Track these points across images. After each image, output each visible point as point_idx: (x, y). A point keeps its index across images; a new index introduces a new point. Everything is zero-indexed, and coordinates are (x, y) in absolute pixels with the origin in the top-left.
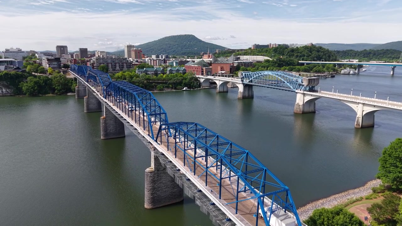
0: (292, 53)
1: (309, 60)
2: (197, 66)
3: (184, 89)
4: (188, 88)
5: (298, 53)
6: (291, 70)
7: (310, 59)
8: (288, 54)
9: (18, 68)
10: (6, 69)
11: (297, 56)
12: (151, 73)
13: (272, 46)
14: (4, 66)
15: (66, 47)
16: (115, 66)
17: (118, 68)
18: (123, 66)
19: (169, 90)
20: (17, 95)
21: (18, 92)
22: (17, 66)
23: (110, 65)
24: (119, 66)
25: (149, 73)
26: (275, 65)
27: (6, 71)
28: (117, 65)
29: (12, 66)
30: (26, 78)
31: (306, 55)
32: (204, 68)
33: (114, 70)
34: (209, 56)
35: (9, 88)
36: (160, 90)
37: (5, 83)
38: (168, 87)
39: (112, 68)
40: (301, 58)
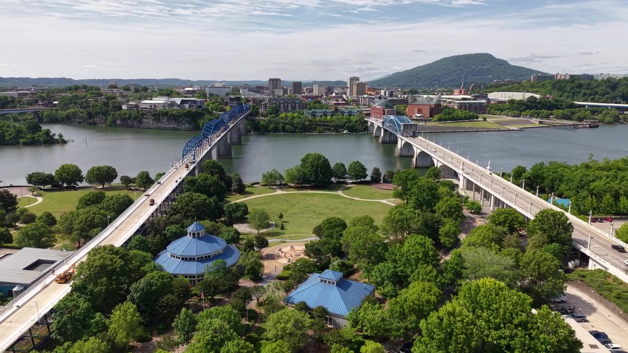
0: (578, 90)
1: (601, 101)
2: (380, 107)
3: (344, 132)
4: (349, 132)
5: (588, 89)
6: (532, 116)
7: (604, 99)
8: (570, 91)
9: (200, 107)
10: (190, 107)
11: (585, 94)
12: (320, 114)
13: (559, 78)
14: (188, 105)
15: (279, 80)
16: (287, 106)
17: (290, 108)
18: (295, 106)
19: (330, 133)
20: (196, 130)
21: (197, 128)
22: (199, 105)
23: (282, 105)
24: (292, 106)
25: (318, 114)
26: (522, 107)
27: (189, 109)
28: (290, 105)
29: (195, 105)
30: (204, 115)
31: (599, 94)
32: (386, 110)
33: (287, 110)
34: (461, 92)
35: (190, 124)
36: (319, 132)
37: (187, 119)
38: (329, 130)
39: (284, 108)
40: (591, 97)
